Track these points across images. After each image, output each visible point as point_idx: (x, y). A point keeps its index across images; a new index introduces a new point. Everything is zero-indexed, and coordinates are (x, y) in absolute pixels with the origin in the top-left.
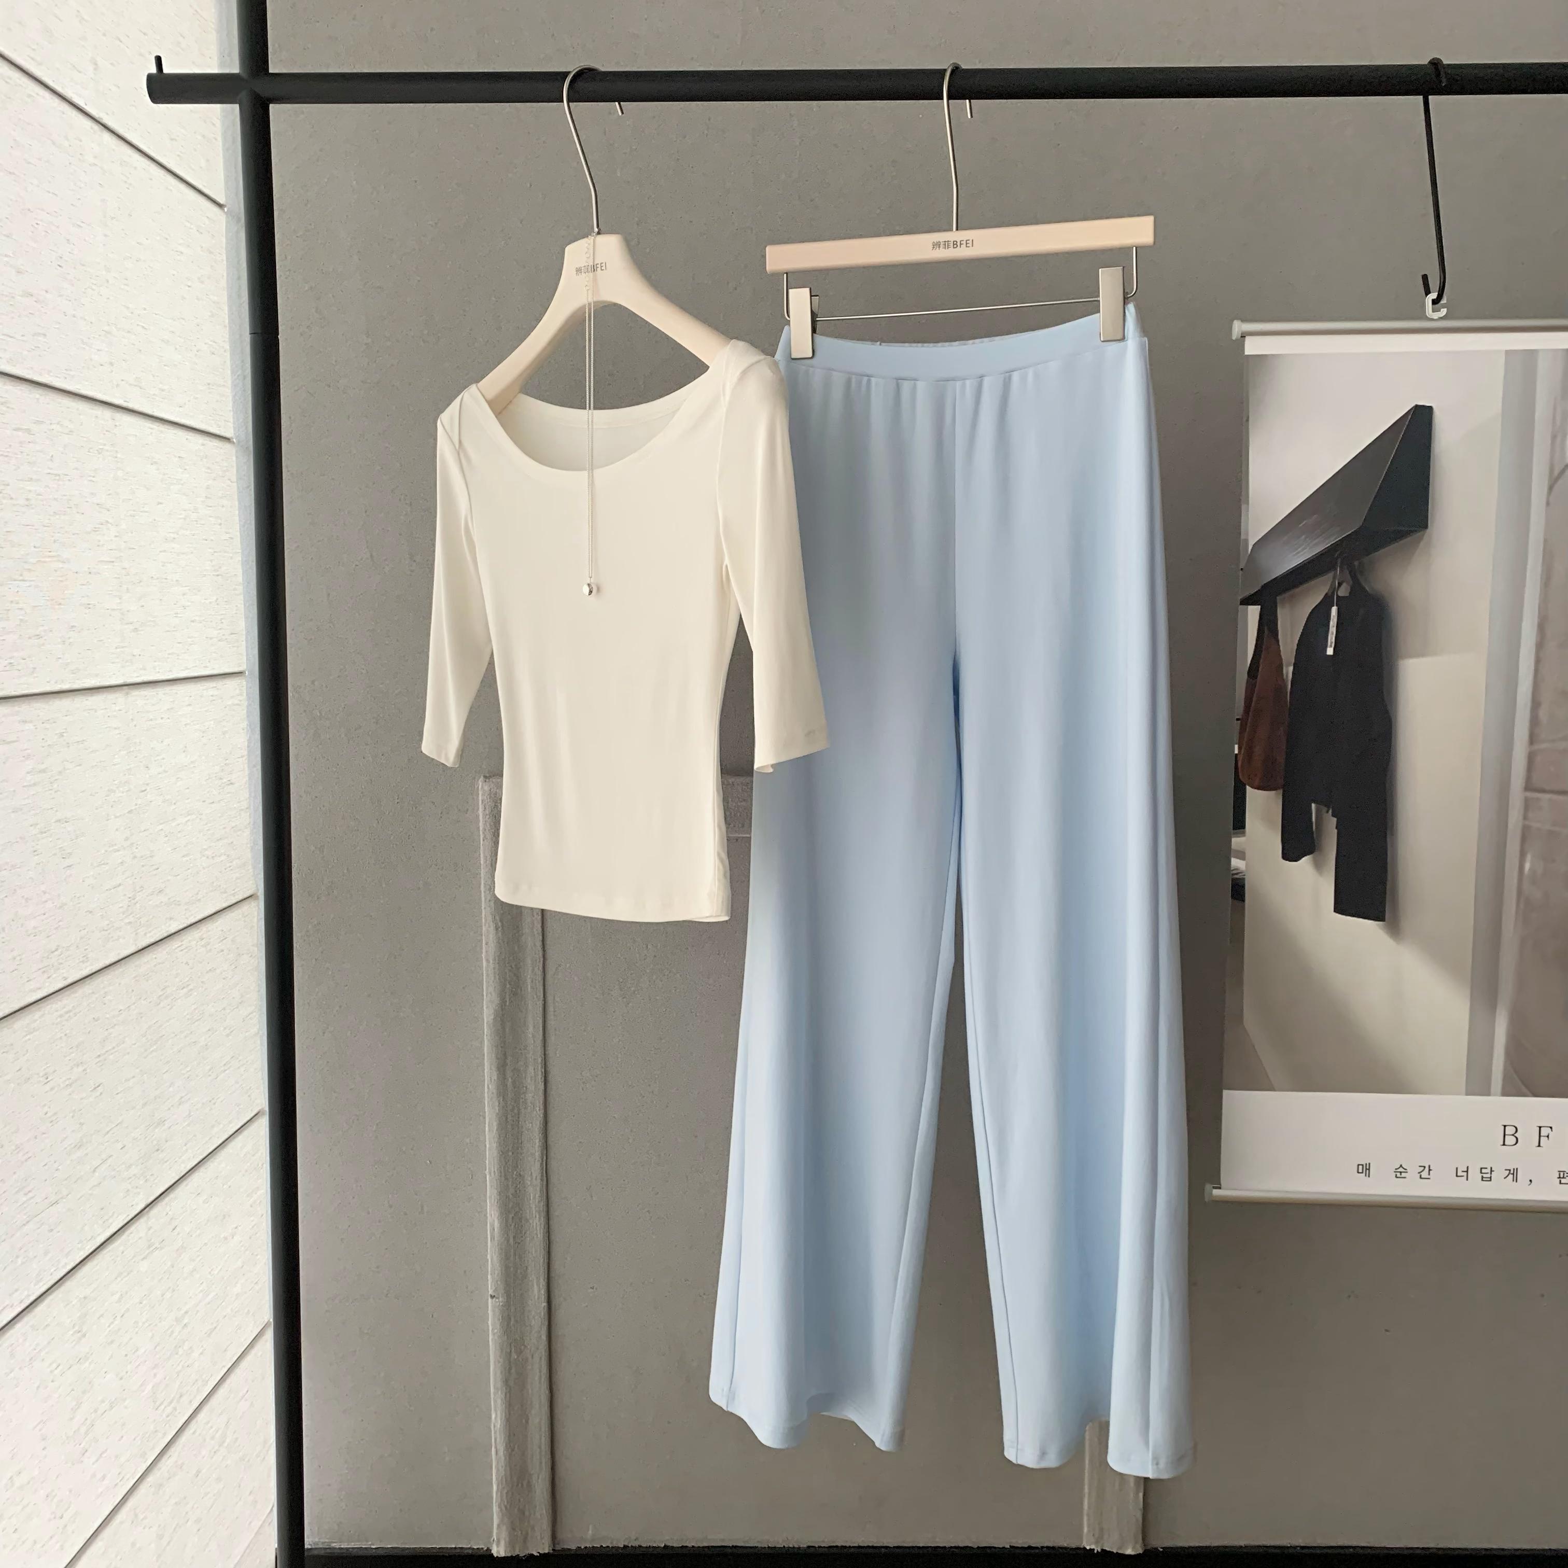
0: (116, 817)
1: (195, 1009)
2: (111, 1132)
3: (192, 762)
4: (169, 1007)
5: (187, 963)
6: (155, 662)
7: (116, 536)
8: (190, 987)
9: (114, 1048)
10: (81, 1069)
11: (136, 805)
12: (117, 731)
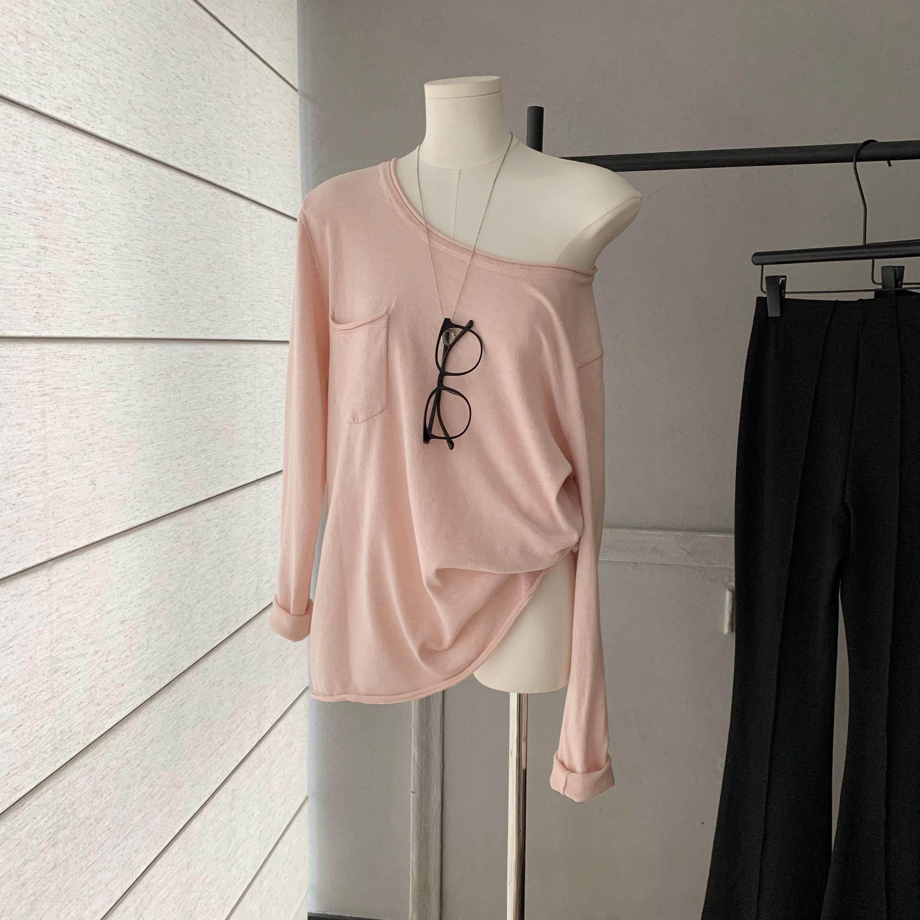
0: (252, 548)
2: (246, 706)
7: (254, 407)
9: (248, 664)
10: (235, 676)
11: (260, 540)
12: (253, 504)
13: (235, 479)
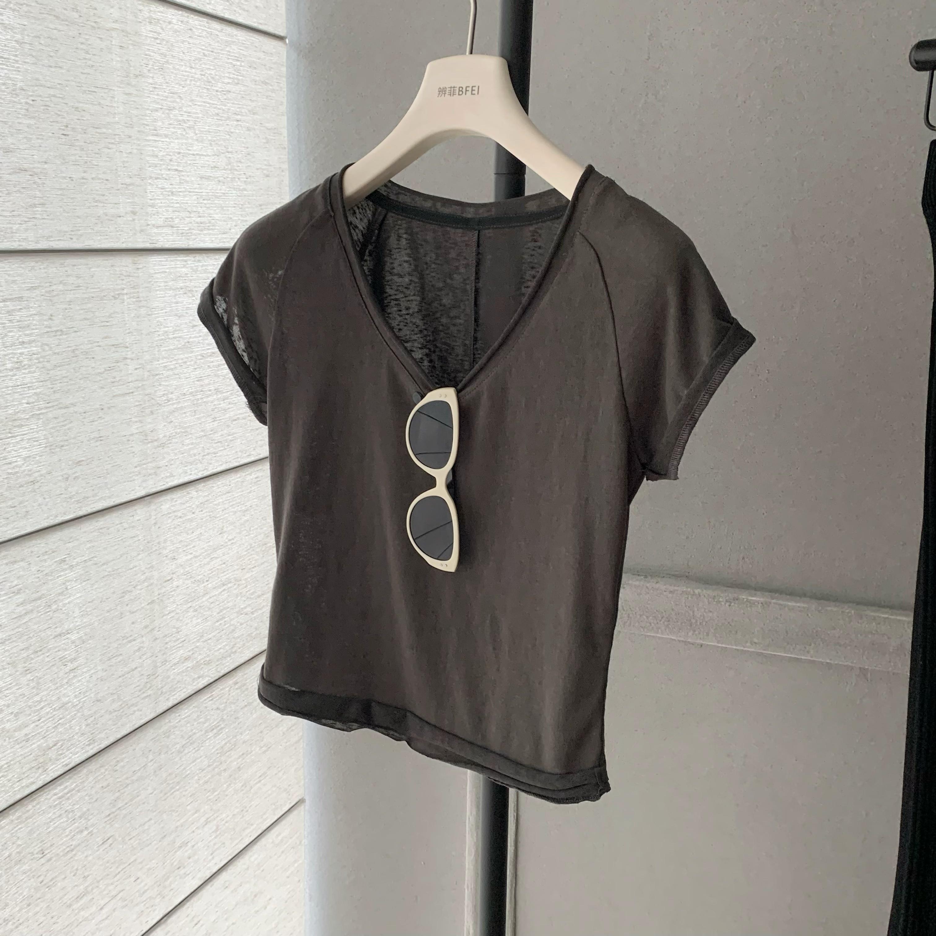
0: (133, 612)
1: (226, 744)
2: (123, 872)
3: (230, 540)
4: (194, 751)
5: (218, 709)
6: (186, 466)
7: (136, 369)
8: (219, 728)
9: (126, 804)
10: (86, 833)
11: (159, 595)
12: (136, 539)
13: (78, 502)
